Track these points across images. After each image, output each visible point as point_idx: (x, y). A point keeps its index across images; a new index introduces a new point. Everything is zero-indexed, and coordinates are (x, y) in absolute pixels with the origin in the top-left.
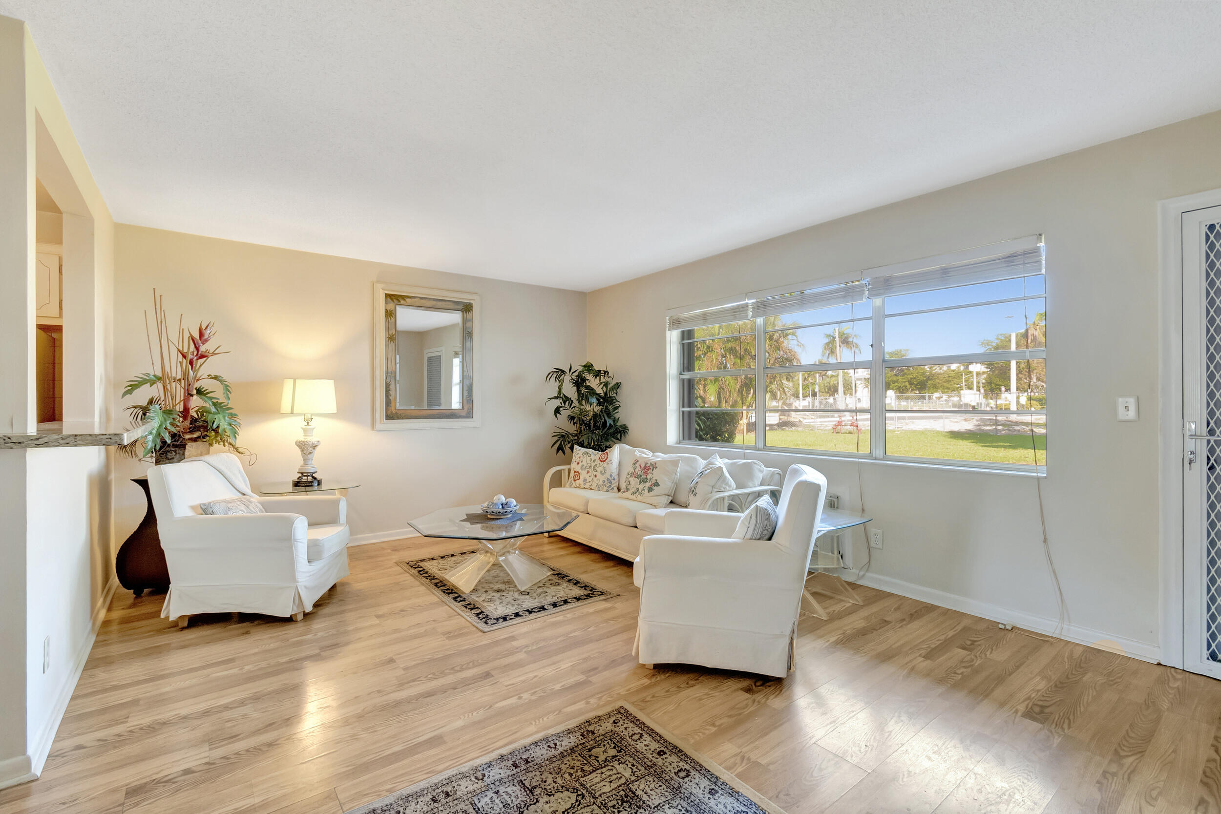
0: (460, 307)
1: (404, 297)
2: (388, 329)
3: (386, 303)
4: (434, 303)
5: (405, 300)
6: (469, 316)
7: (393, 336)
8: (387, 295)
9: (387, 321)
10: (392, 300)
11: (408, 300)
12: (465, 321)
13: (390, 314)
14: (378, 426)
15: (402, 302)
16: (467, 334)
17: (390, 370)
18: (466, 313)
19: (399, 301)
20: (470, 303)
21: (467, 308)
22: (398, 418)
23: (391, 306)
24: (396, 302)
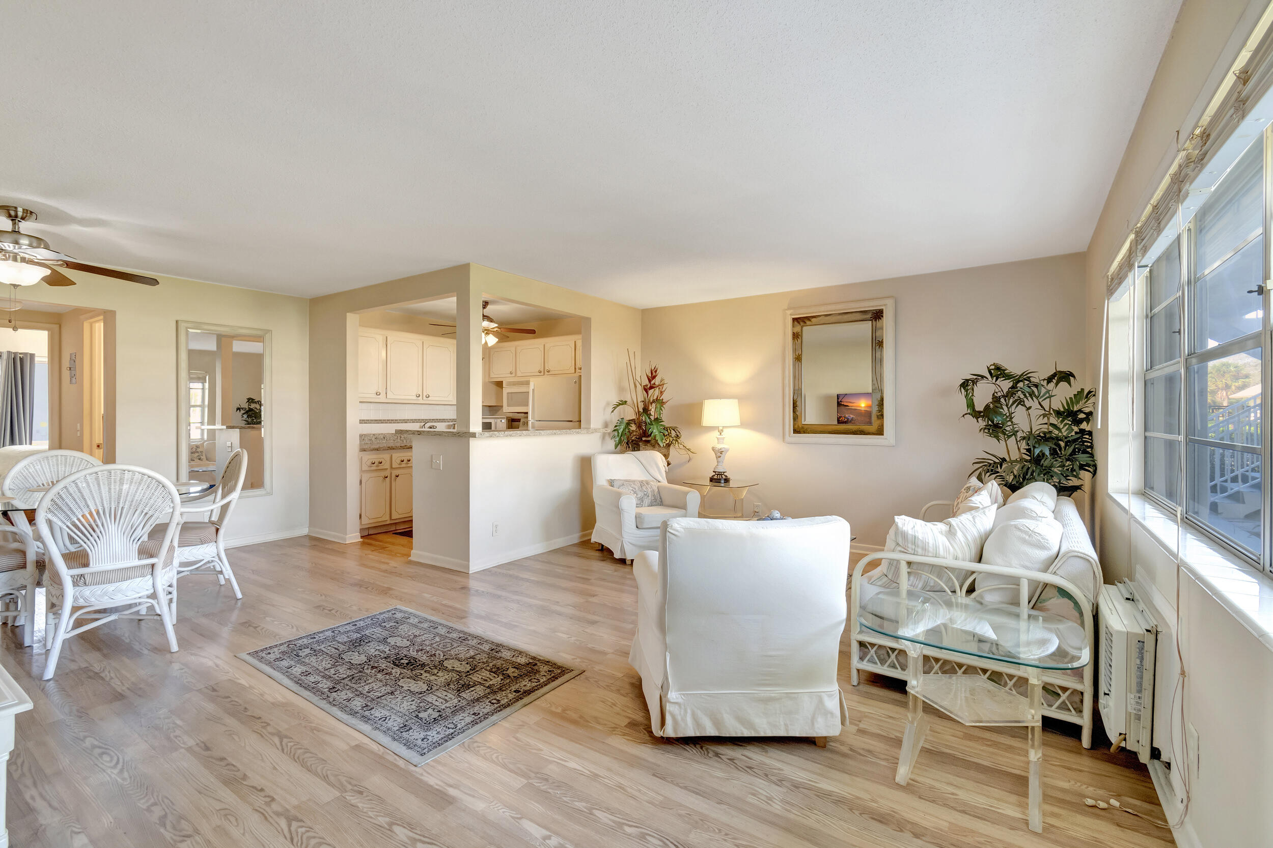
0: (869, 316)
1: (808, 318)
2: (795, 350)
3: (793, 326)
4: (840, 317)
5: (810, 320)
6: (879, 323)
7: (799, 355)
8: (794, 320)
9: (794, 344)
10: (799, 323)
11: (813, 320)
12: (874, 330)
13: (796, 336)
14: (787, 438)
15: (808, 323)
16: (878, 344)
17: (797, 388)
18: (876, 320)
19: (805, 323)
20: (880, 310)
21: (878, 315)
22: (804, 433)
23: (798, 329)
24: (802, 323)
